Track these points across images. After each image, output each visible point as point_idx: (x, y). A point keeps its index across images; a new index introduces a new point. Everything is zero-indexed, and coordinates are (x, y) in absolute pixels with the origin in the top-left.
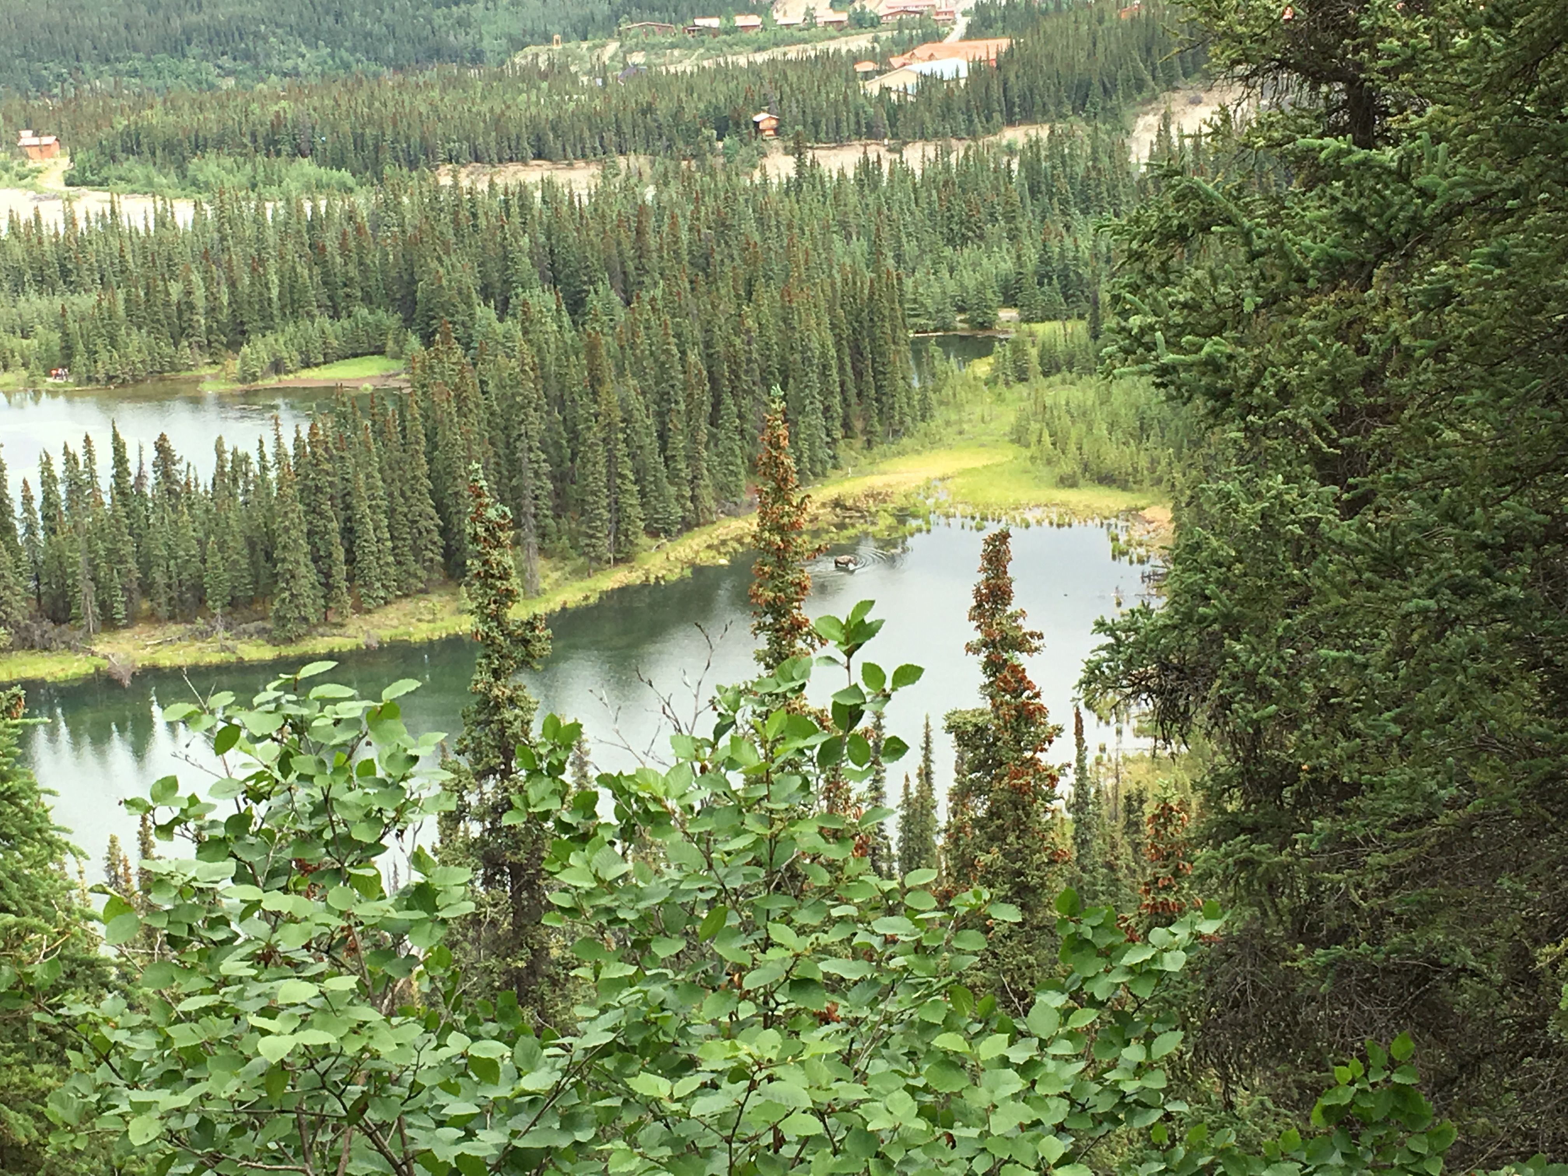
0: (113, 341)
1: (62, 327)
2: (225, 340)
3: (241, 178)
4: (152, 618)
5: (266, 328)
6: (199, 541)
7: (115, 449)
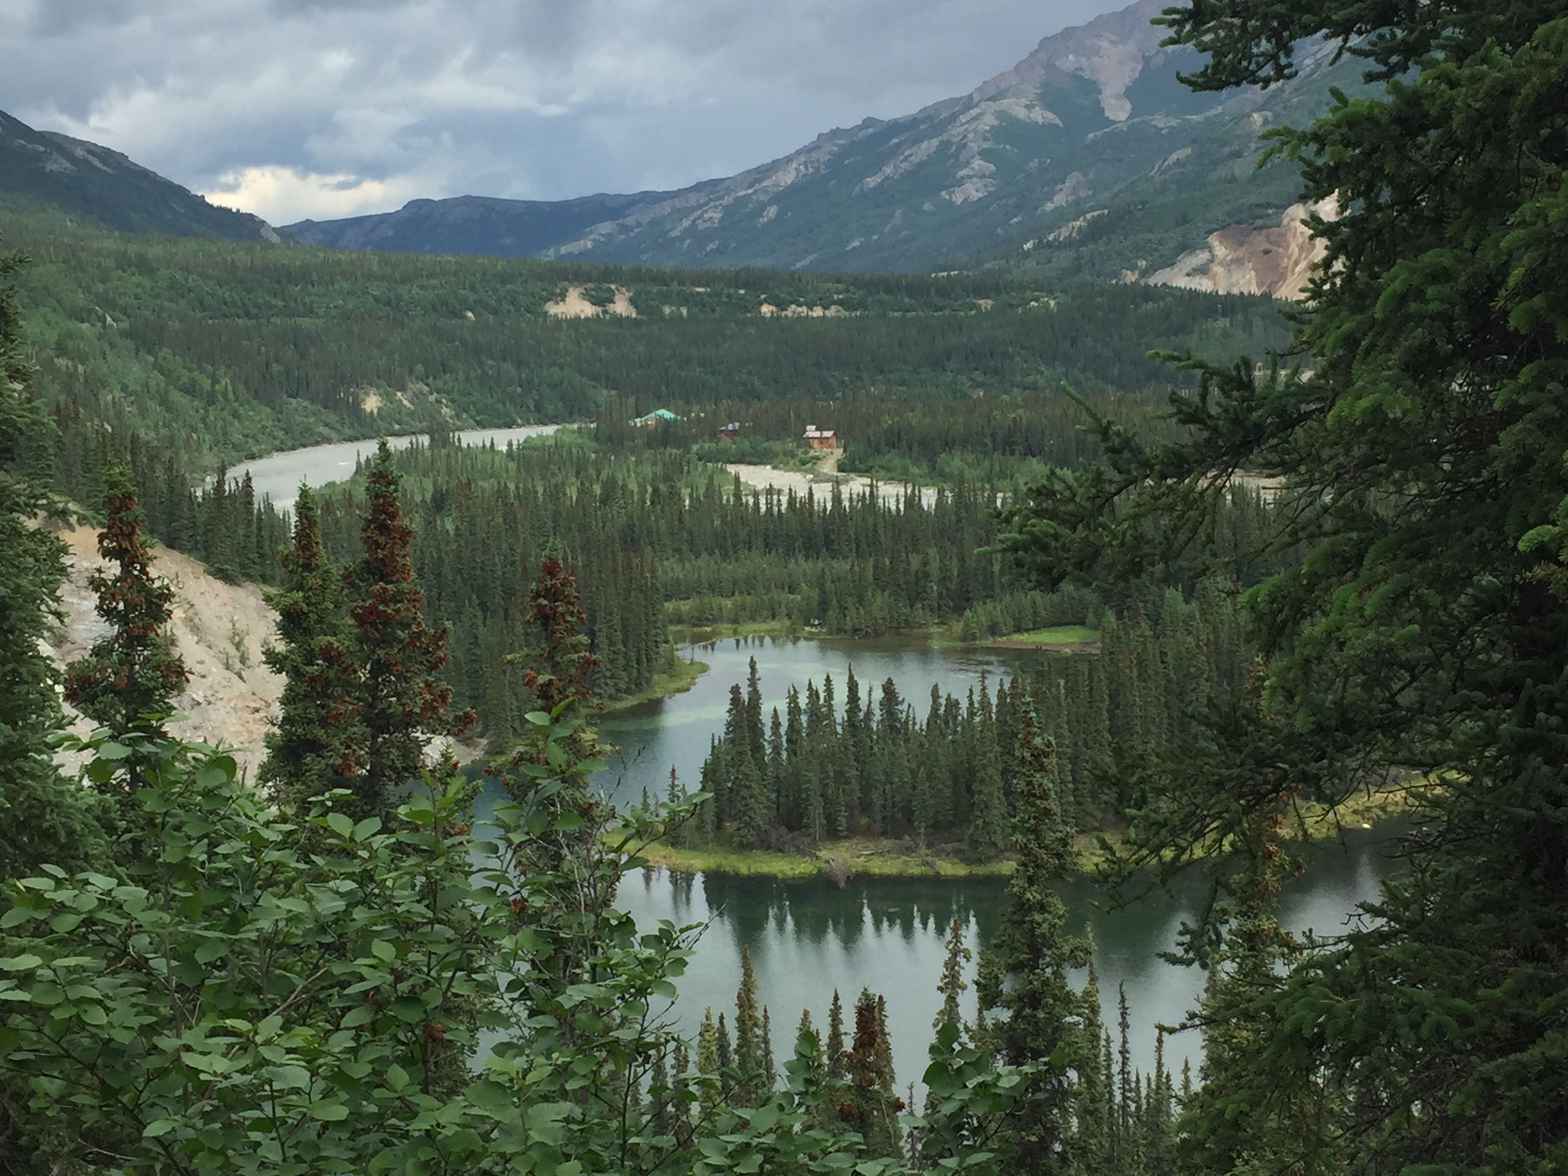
0: (861, 600)
1: (821, 586)
2: (951, 604)
3: (980, 472)
4: (869, 833)
5: (987, 597)
6: (911, 771)
7: (850, 689)
